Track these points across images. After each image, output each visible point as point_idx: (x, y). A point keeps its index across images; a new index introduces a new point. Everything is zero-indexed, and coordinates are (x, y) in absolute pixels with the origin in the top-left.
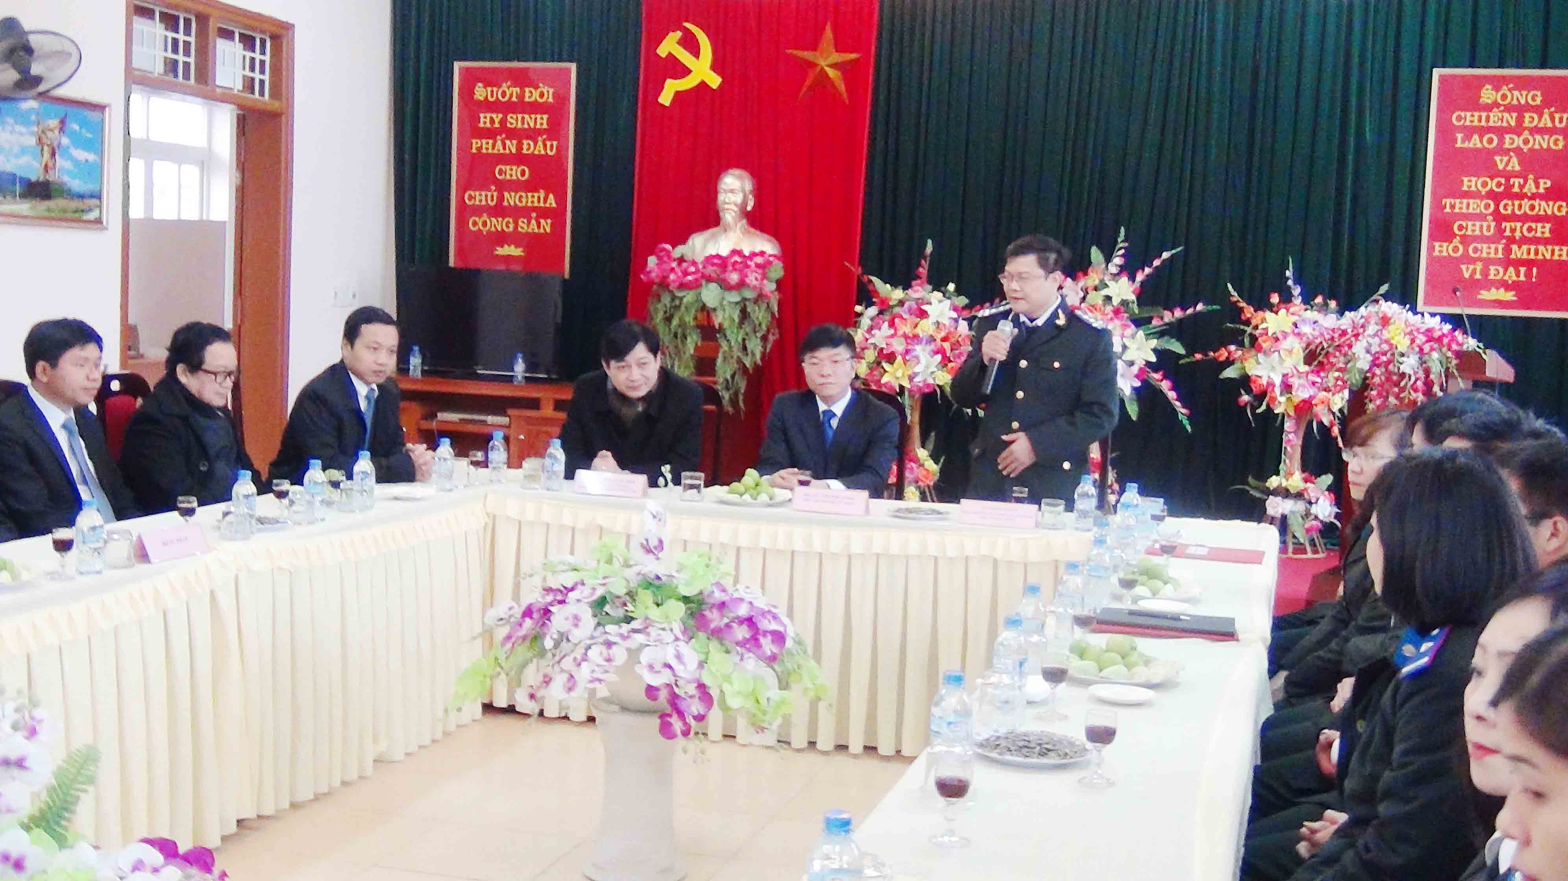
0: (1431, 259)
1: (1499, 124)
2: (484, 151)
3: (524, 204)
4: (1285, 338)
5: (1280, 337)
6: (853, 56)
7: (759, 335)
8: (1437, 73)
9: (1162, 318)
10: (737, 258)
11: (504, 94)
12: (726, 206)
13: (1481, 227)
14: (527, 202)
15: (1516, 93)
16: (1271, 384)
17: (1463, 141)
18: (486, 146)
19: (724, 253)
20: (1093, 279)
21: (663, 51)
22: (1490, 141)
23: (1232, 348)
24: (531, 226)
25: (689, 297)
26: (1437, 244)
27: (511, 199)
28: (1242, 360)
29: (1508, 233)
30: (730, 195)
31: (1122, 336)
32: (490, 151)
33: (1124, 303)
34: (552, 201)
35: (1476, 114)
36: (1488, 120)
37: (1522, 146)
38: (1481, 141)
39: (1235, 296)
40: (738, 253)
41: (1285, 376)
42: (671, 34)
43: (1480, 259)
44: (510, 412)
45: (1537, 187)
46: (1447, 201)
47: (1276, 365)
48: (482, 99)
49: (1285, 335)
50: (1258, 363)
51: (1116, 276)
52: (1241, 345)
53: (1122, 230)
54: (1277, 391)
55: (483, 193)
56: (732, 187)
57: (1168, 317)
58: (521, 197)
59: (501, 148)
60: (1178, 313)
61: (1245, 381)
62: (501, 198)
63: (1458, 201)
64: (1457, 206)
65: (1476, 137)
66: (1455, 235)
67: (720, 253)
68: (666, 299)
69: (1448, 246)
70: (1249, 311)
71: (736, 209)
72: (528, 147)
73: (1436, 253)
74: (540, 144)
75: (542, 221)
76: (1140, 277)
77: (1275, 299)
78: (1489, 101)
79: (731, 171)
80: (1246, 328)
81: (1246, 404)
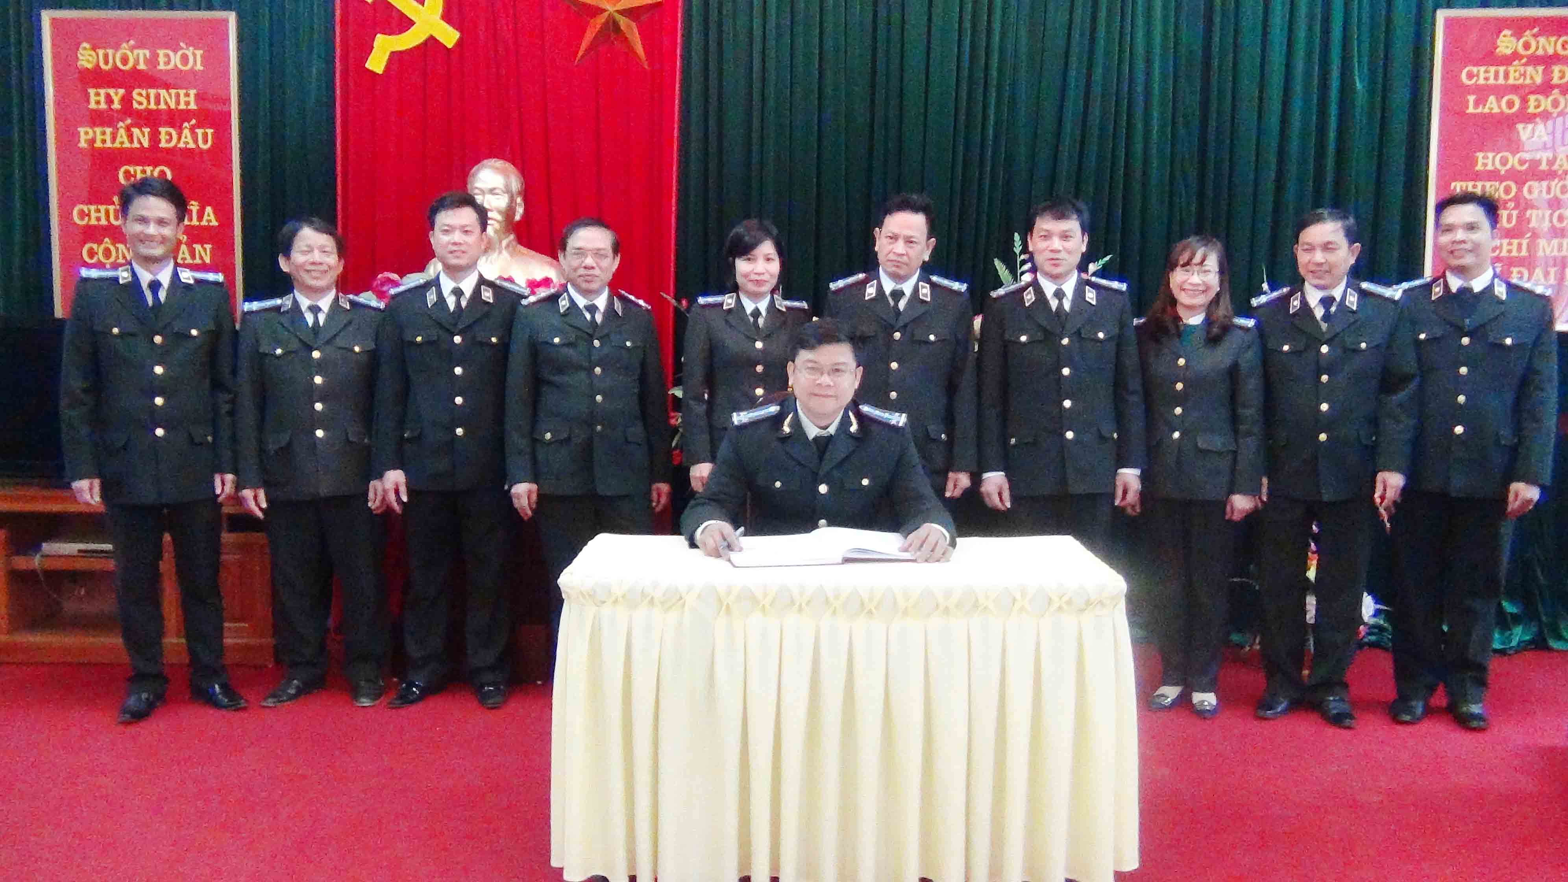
1: (1521, 81)
2: (98, 144)
8: (1442, 15)
11: (125, 61)
15: (1542, 40)
17: (1476, 106)
18: (101, 137)
22: (1510, 104)
29: (1533, 225)
30: (489, 197)
32: (109, 144)
34: (210, 217)
35: (1492, 69)
36: (1507, 76)
37: (1550, 108)
38: (1500, 107)
48: (90, 66)
55: (102, 208)
56: (490, 186)
59: (126, 140)
65: (1492, 99)
71: (499, 218)
72: (168, 137)
74: (186, 132)
75: (198, 247)
78: (1508, 52)
79: (485, 162)
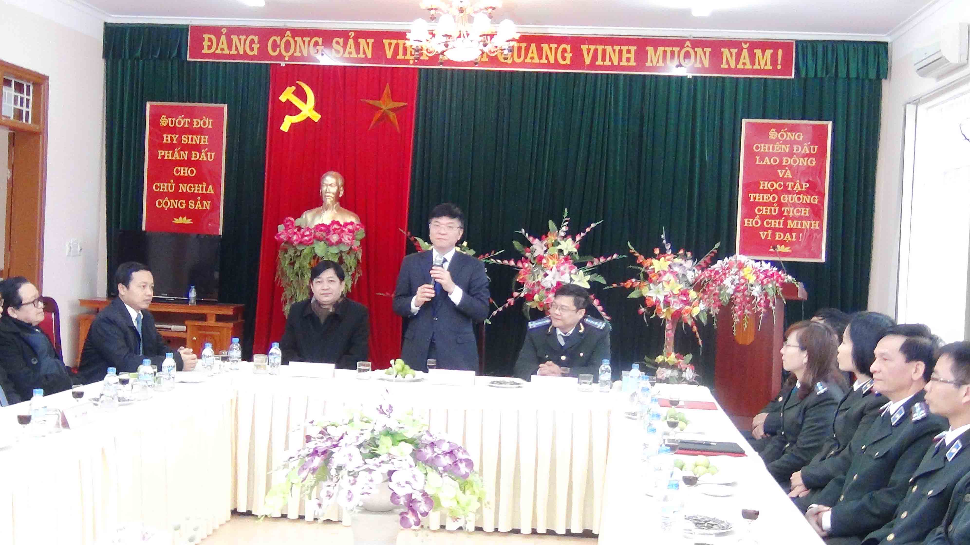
0: (743, 229)
1: (780, 151)
2: (166, 158)
3: (192, 191)
4: (665, 274)
5: (662, 273)
6: (402, 104)
7: (350, 273)
8: (744, 121)
9: (592, 263)
10: (336, 226)
11: (179, 123)
12: (327, 194)
13: (771, 210)
14: (194, 190)
15: (789, 134)
16: (658, 301)
17: (760, 161)
18: (168, 155)
19: (328, 222)
20: (551, 239)
21: (283, 98)
22: (775, 161)
23: (634, 280)
24: (197, 206)
25: (307, 250)
26: (746, 220)
27: (183, 188)
28: (639, 287)
29: (785, 214)
30: (329, 187)
31: (570, 274)
32: (170, 158)
33: (570, 254)
34: (211, 190)
35: (767, 145)
36: (773, 148)
37: (792, 163)
38: (770, 161)
39: (633, 250)
40: (337, 223)
41: (666, 296)
42: (288, 88)
43: (770, 228)
44: (186, 323)
45: (802, 187)
46: (752, 195)
47: (661, 290)
48: (165, 125)
49: (665, 272)
50: (650, 289)
51: (564, 238)
52: (638, 278)
53: (566, 210)
54: (662, 305)
55: (166, 184)
56: (330, 183)
57: (596, 262)
58: (191, 187)
59: (177, 156)
60: (602, 260)
61: (642, 300)
62: (177, 187)
63: (757, 195)
64: (757, 198)
65: (767, 158)
66: (757, 215)
67: (325, 223)
68: (291, 252)
69: (752, 221)
70: (641, 259)
71: (333, 196)
72: (195, 155)
73: (746, 225)
74: (203, 154)
75: (205, 202)
76: (578, 238)
77: (657, 251)
78: (774, 138)
79: (328, 172)
80: (641, 268)
81: (643, 313)
